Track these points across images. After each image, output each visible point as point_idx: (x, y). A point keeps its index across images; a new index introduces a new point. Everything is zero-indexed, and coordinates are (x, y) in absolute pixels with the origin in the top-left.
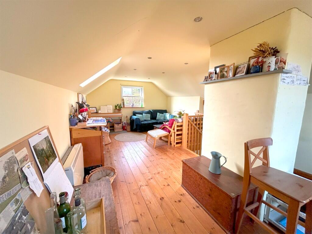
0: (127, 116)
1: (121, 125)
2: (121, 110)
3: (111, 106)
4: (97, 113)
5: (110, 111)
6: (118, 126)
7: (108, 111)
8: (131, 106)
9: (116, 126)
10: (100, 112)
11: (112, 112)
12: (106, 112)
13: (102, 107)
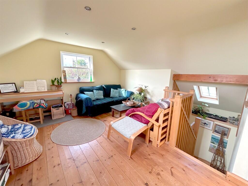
0: (71, 95)
1: (62, 109)
2: (61, 86)
3: (45, 81)
4: (17, 92)
5: (44, 88)
6: (58, 111)
7: (39, 88)
8: (76, 81)
9: (54, 111)
10: (22, 90)
11: (46, 90)
12: (36, 91)
13: (26, 83)
